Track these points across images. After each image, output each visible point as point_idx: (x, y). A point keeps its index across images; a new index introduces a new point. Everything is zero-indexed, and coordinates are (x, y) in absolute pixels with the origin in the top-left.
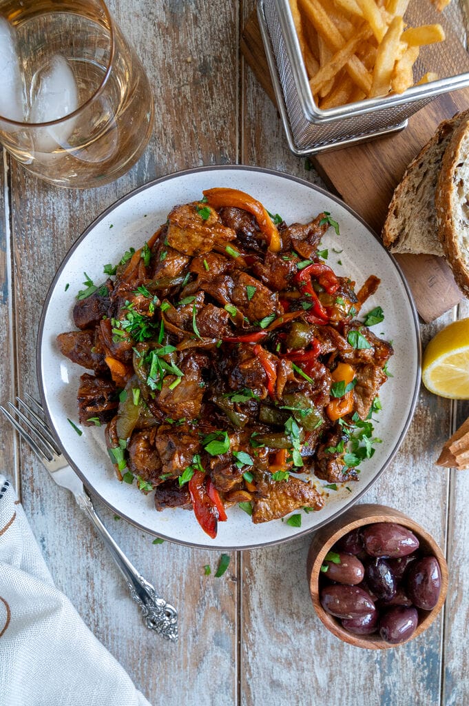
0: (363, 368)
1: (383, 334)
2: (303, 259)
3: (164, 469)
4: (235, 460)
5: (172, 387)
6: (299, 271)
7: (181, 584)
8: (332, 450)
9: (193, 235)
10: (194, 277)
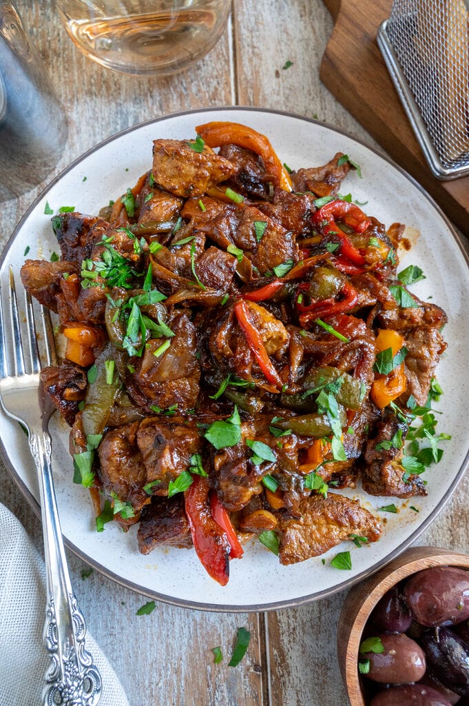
0: (414, 334)
1: (431, 297)
2: (318, 197)
3: (151, 474)
4: (250, 453)
5: (158, 354)
6: (318, 209)
7: (179, 681)
8: (386, 446)
9: (184, 165)
10: (187, 220)
